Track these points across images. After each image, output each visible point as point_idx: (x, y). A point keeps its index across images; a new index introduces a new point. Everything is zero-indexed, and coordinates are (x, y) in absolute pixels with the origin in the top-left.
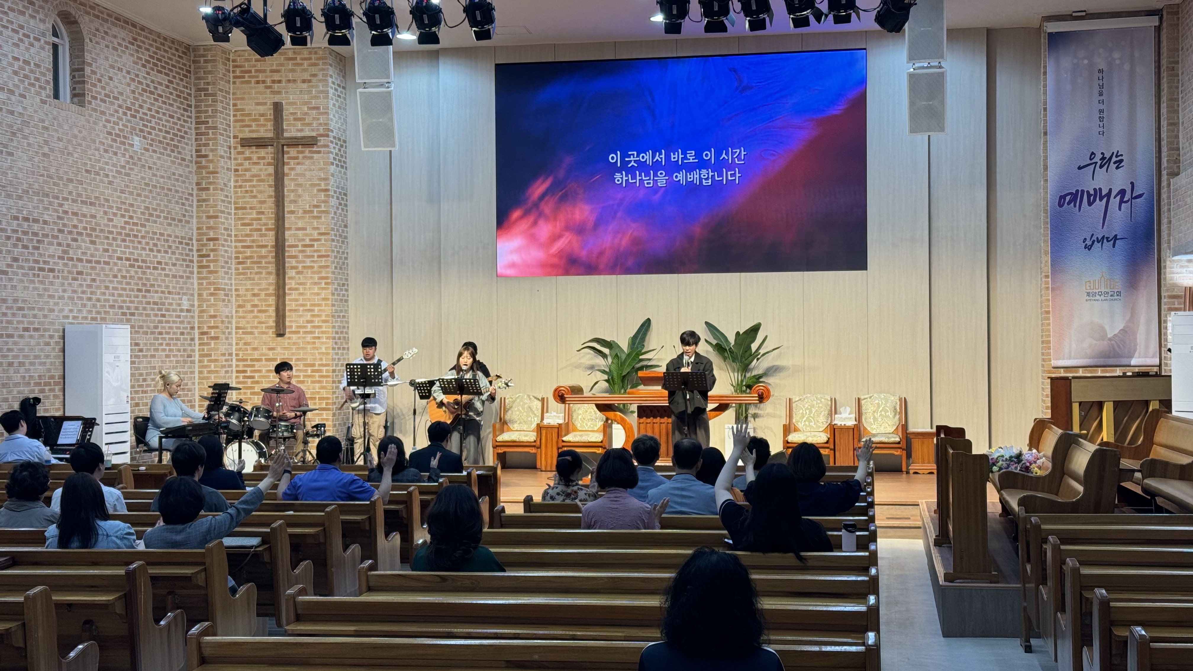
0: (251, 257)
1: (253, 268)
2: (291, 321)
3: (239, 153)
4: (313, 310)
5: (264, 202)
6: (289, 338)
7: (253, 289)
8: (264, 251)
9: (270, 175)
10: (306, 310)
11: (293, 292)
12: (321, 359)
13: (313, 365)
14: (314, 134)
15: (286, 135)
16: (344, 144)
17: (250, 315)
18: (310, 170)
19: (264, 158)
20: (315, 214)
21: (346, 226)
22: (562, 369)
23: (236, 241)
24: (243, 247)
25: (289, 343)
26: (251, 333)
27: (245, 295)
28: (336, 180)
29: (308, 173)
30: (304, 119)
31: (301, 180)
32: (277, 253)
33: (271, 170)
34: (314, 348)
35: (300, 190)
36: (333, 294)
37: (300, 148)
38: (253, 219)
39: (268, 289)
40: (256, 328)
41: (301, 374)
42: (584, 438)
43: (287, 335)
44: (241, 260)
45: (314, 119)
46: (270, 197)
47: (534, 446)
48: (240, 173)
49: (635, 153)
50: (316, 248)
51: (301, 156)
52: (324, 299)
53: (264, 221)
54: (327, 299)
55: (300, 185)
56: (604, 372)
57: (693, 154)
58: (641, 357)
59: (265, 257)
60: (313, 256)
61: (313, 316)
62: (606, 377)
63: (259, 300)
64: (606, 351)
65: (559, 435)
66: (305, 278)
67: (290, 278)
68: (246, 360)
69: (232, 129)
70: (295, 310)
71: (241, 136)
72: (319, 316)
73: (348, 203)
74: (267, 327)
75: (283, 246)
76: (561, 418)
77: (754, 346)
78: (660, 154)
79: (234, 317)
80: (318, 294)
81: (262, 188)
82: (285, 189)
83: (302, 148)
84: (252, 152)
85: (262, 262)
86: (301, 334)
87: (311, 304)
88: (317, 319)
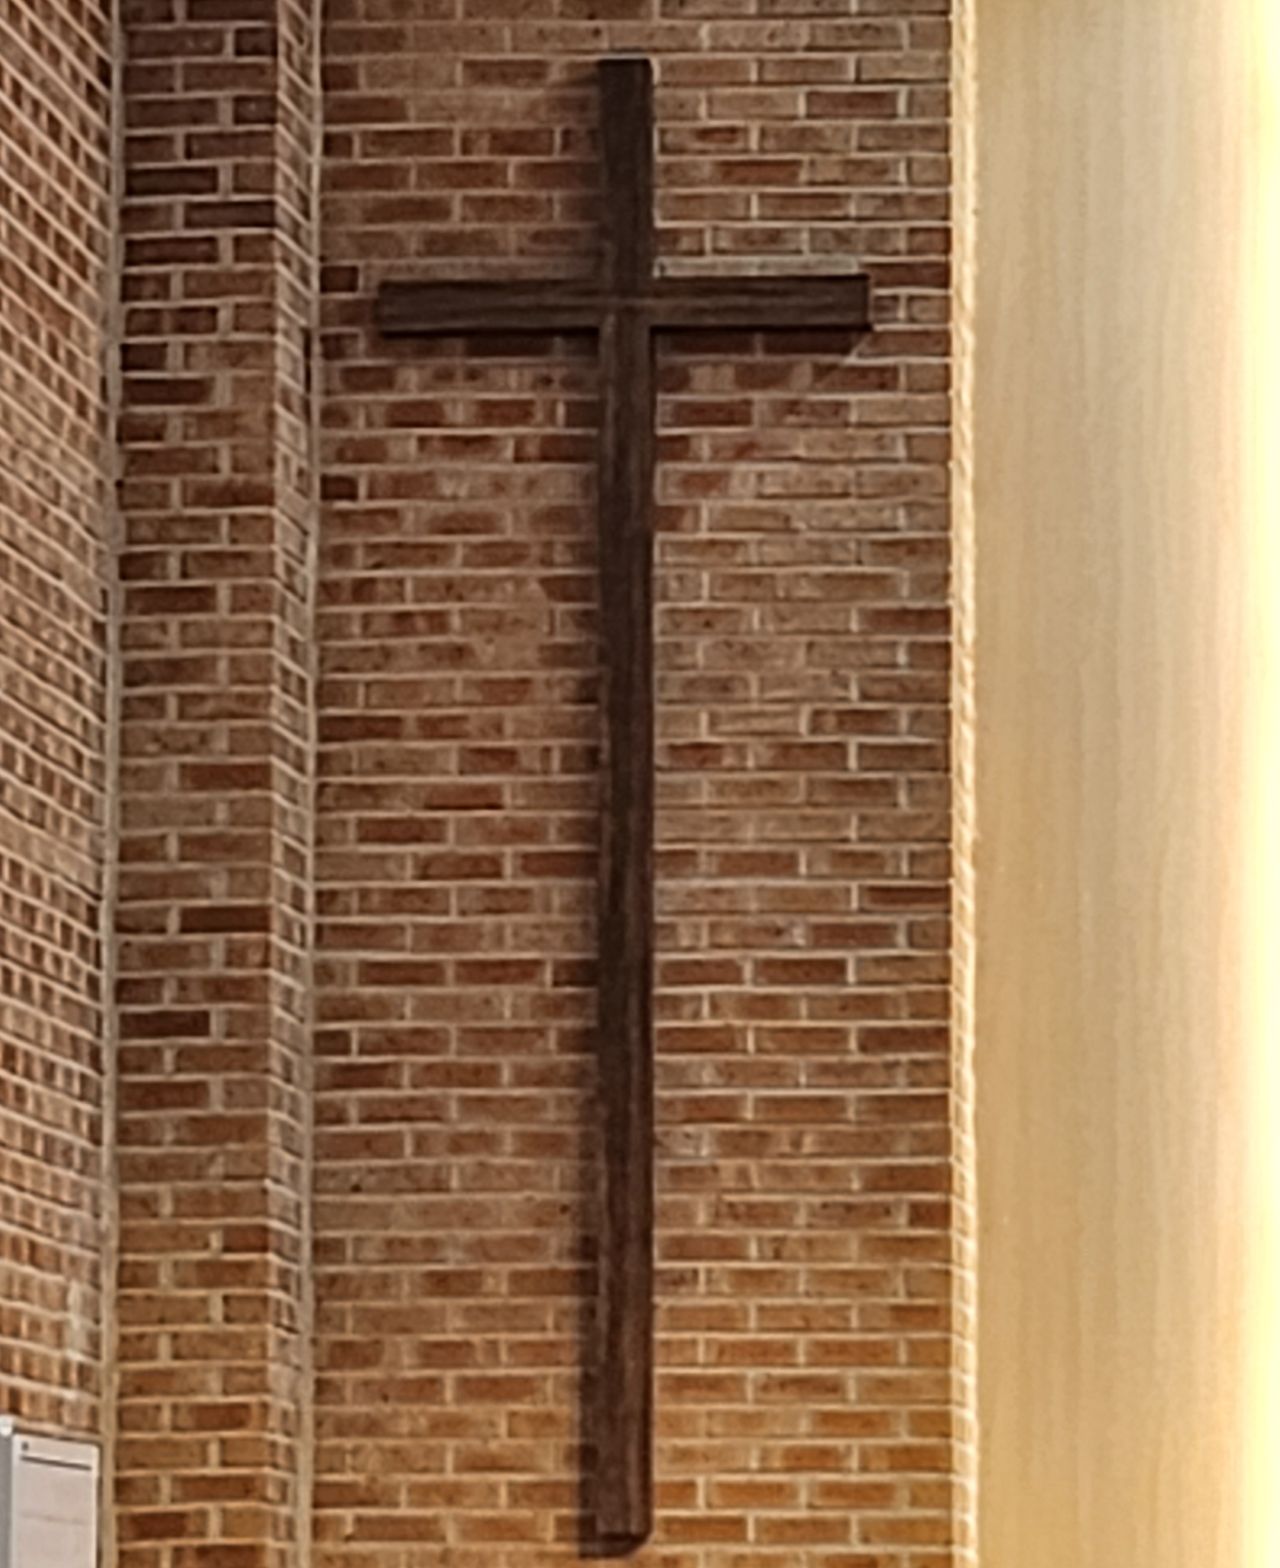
4: (831, 1388)
5: (518, 690)
6: (670, 1564)
9: (554, 518)
10: (783, 1384)
11: (701, 1266)
14: (849, 264)
17: (411, 1418)
18: (822, 491)
19: (518, 414)
20: (853, 770)
26: (421, 1530)
29: (806, 514)
30: (787, 172)
31: (758, 556)
32: (596, 1012)
35: (756, 619)
37: (757, 353)
38: (439, 799)
39: (532, 1247)
40: (453, 1494)
43: (654, 1547)
45: (851, 170)
50: (851, 985)
51: (760, 400)
53: (514, 810)
55: (754, 587)
60: (834, 1039)
61: (829, 1422)
63: (472, 1314)
66: (782, 1176)
67: (679, 1176)
72: (866, 1424)
74: (524, 1494)
80: (865, 1282)
81: (501, 602)
82: (658, 608)
83: (770, 349)
84: (444, 377)
85: (494, 1069)
86: (751, 1534)
87: (818, 1344)
88: (855, 1443)
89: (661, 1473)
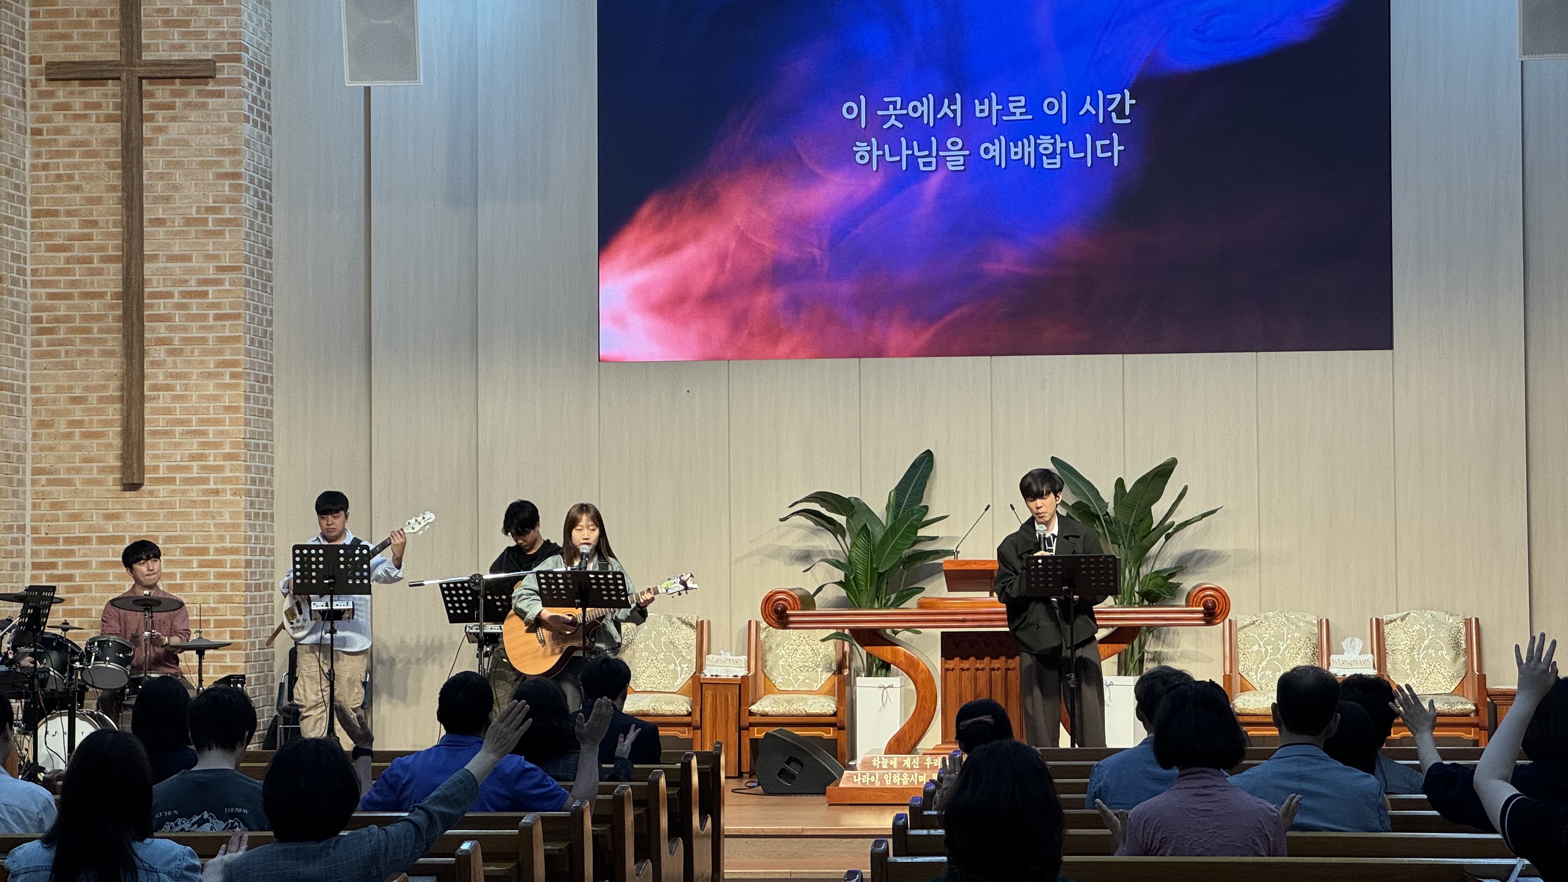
0: (67, 319)
1: (71, 342)
2: (156, 456)
3: (42, 95)
4: (204, 433)
5: (98, 200)
6: (151, 493)
7: (71, 388)
8: (96, 306)
9: (110, 142)
10: (188, 432)
11: (161, 393)
12: (221, 539)
13: (204, 551)
14: (208, 55)
15: (146, 56)
16: (267, 79)
17: (64, 445)
18: (200, 132)
19: (97, 106)
20: (211, 226)
21: (269, 254)
22: (741, 559)
23: (34, 284)
24: (52, 296)
25: (150, 505)
26: (68, 482)
27: (54, 401)
28: (253, 155)
29: (194, 140)
30: (187, 23)
31: (179, 153)
32: (126, 310)
33: (113, 130)
34: (206, 515)
35: (178, 176)
36: (247, 399)
37: (177, 85)
38: (72, 238)
39: (104, 388)
40: (78, 471)
41: (177, 570)
42: (795, 706)
43: (146, 487)
44: (45, 325)
45: (209, 23)
46: (112, 189)
47: (688, 725)
48: (45, 137)
49: (899, 99)
50: (211, 299)
51: (179, 101)
52: (228, 409)
53: (97, 241)
54: (236, 409)
55: (178, 164)
56: (837, 564)
57: (1023, 104)
58: (921, 533)
59: (99, 318)
60: (205, 317)
61: (203, 445)
62: (840, 575)
63: (84, 410)
64: (841, 519)
65: (741, 701)
66: (188, 363)
67: (153, 364)
68: (55, 541)
69: (27, 42)
70: (165, 433)
71: (47, 57)
72: (216, 445)
73: (273, 205)
74: (102, 470)
75: (141, 295)
76: (743, 665)
77: (1158, 510)
78: (953, 102)
79: (29, 448)
80: (215, 398)
81: (93, 171)
82: (145, 172)
83: (181, 84)
84: (72, 93)
85: (92, 328)
86: (178, 483)
87: (199, 418)
88: (212, 452)
89: (147, 462)
